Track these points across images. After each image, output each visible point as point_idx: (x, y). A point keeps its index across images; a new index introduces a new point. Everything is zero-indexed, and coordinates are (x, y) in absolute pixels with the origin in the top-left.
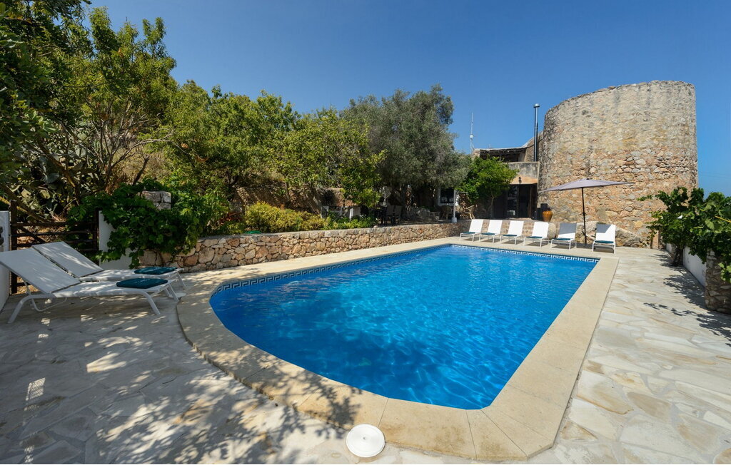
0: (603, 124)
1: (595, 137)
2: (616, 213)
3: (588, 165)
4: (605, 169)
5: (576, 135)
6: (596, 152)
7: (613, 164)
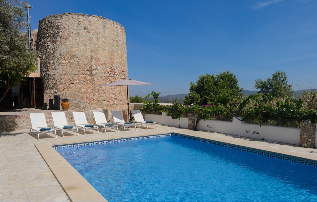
0: (98, 41)
1: (94, 49)
2: (108, 103)
3: (91, 68)
4: (102, 73)
5: (81, 44)
6: (95, 60)
7: (105, 70)
